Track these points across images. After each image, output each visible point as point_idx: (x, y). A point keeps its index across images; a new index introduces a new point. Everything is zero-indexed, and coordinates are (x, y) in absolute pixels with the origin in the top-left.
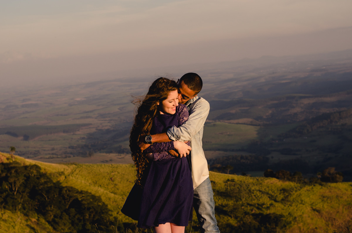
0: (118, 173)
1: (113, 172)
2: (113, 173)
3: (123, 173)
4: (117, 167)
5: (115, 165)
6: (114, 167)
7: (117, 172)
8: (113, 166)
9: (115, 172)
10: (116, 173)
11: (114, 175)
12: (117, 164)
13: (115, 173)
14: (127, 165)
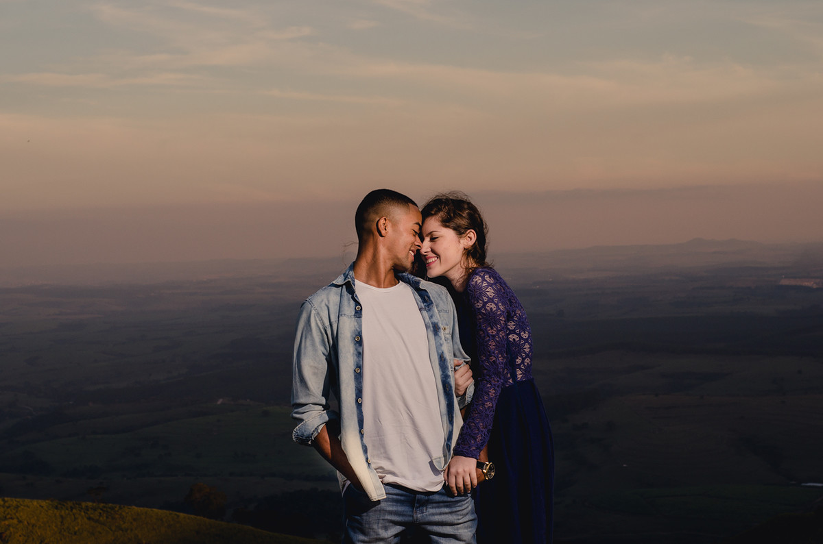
0: (20, 522)
1: (5, 518)
2: (7, 522)
3: (33, 521)
4: (17, 507)
5: (13, 502)
6: (8, 507)
7: (18, 518)
8: (7, 504)
9: (12, 518)
10: (15, 521)
11: (9, 525)
12: (18, 500)
13: (11, 520)
14: (44, 503)
